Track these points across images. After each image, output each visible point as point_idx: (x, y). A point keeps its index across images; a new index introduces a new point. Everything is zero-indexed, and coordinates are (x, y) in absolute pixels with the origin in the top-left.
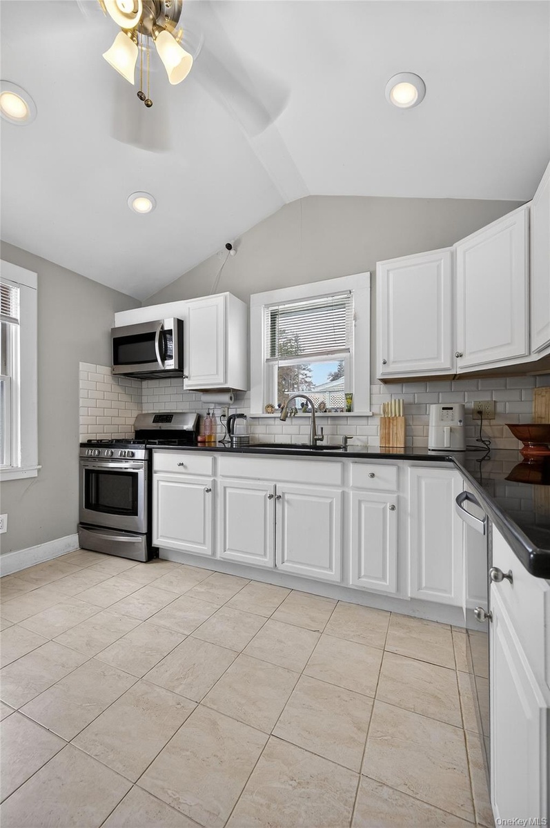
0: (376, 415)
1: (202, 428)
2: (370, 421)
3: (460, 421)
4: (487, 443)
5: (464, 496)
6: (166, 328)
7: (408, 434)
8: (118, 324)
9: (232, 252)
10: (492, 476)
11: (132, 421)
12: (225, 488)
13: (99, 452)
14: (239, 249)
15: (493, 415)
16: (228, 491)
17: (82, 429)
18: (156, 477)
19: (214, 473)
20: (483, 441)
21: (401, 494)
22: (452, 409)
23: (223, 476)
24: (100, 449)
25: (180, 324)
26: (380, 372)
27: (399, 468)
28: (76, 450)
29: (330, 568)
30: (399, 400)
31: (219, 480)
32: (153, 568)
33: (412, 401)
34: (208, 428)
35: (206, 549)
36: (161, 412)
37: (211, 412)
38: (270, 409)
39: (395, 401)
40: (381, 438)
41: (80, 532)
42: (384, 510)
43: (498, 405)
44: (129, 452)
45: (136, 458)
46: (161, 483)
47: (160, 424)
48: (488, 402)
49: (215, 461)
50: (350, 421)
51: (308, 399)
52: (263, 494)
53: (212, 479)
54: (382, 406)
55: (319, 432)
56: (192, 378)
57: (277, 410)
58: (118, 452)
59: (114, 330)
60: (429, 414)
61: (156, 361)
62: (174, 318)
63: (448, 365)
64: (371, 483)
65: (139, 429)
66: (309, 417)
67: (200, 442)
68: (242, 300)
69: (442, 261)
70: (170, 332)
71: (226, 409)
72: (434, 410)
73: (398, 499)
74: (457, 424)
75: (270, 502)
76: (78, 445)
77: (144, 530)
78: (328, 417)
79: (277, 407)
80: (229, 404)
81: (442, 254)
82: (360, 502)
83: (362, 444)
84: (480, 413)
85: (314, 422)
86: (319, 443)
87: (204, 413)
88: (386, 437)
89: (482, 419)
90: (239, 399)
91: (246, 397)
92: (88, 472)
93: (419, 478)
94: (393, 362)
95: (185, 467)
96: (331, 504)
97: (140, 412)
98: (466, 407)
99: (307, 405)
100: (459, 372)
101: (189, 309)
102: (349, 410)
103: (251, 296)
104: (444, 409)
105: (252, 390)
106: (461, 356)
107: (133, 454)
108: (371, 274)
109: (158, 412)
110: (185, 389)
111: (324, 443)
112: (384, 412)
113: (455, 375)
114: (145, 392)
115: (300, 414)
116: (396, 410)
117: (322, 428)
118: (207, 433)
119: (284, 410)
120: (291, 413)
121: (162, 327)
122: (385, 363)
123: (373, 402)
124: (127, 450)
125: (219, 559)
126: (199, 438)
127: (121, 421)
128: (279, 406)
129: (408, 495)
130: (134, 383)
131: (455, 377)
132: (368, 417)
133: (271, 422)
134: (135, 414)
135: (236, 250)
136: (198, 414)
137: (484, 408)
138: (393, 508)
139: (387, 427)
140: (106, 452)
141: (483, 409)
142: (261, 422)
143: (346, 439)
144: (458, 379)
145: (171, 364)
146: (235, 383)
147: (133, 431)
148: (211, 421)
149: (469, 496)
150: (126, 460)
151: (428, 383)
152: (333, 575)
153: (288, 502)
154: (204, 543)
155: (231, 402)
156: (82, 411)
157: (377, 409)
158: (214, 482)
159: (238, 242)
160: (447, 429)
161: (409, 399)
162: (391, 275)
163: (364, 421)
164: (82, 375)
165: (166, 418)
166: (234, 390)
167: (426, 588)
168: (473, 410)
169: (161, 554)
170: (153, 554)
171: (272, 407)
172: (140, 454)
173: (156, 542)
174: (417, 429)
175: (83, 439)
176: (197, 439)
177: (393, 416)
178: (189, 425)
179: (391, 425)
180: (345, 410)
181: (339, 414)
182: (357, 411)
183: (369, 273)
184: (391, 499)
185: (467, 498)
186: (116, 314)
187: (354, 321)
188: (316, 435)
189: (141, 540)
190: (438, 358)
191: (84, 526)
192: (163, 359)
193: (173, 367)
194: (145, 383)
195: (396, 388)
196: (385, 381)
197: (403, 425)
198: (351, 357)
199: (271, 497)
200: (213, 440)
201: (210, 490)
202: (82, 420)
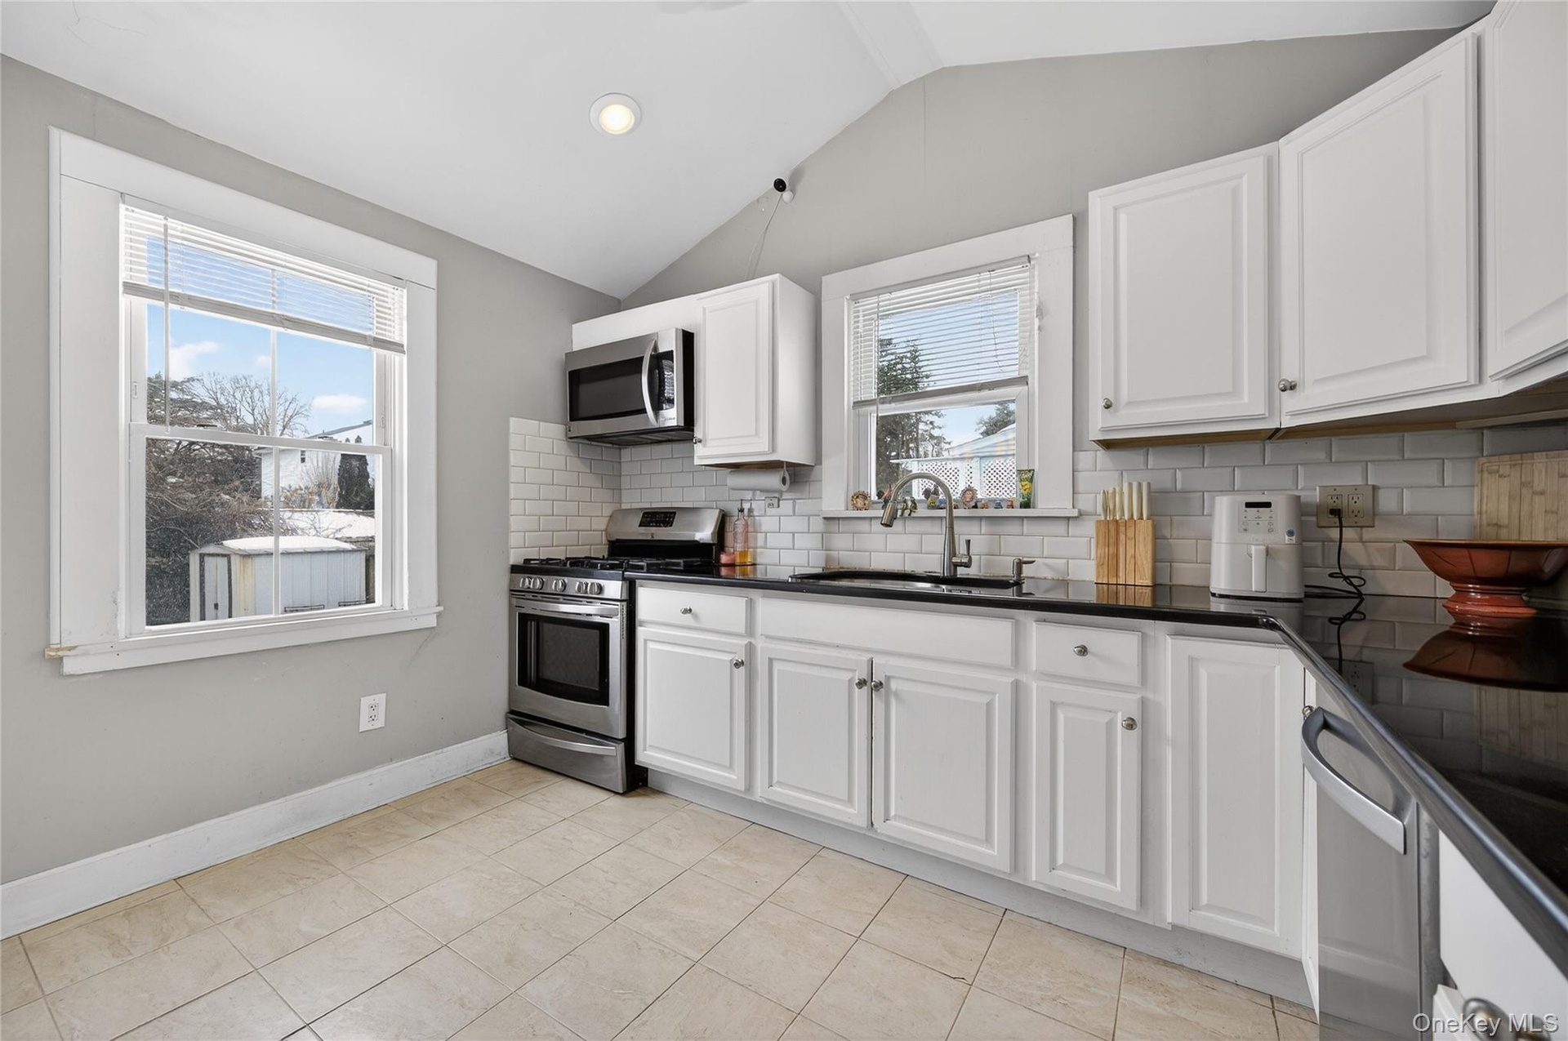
0: (1088, 514)
1: (729, 537)
2: (1074, 528)
3: (1290, 533)
4: (1356, 582)
5: (1319, 721)
6: (662, 349)
7: (1160, 557)
8: (577, 346)
9: (786, 195)
10: (1367, 655)
11: (601, 524)
12: (771, 660)
13: (543, 583)
14: (799, 188)
15: (1370, 517)
16: (777, 666)
17: (515, 539)
18: (641, 633)
19: (750, 630)
20: (1346, 578)
21: (1150, 695)
22: (1268, 505)
23: (768, 637)
24: (545, 578)
25: (688, 339)
26: (1098, 424)
27: (1144, 637)
28: (503, 580)
29: (988, 839)
30: (1140, 485)
31: (760, 644)
32: (636, 807)
33: (1168, 485)
34: (740, 538)
35: (733, 778)
36: (654, 506)
37: (746, 506)
38: (860, 502)
39: (1130, 485)
40: (1100, 565)
41: (511, 728)
42: (1110, 726)
43: (1382, 494)
44: (592, 584)
45: (605, 596)
46: (651, 645)
47: (653, 530)
48: (1356, 488)
49: (751, 606)
50: (1027, 527)
51: (939, 483)
52: (847, 676)
53: (745, 641)
54: (1100, 498)
55: (961, 549)
56: (710, 443)
57: (874, 503)
58: (574, 584)
59: (571, 356)
60: (1211, 515)
61: (644, 411)
62: (677, 329)
63: (1260, 409)
64: (1078, 666)
65: (614, 539)
66: (941, 518)
67: (726, 565)
68: (804, 288)
69: (1245, 178)
70: (669, 355)
71: (776, 500)
72: (1224, 510)
73: (1144, 702)
74: (1282, 539)
75: (861, 695)
76: (507, 570)
77: (621, 733)
78: (981, 518)
79: (874, 497)
80: (781, 492)
81: (1247, 165)
82: (1054, 706)
83: (1056, 577)
84: (1336, 512)
85: (951, 527)
86: (961, 572)
87: (733, 508)
88: (1110, 562)
89: (1341, 527)
90: (798, 482)
91: (813, 476)
92: (524, 619)
93: (1192, 661)
94: (1129, 403)
95: (696, 616)
96: (989, 706)
97: (616, 507)
98: (1302, 499)
99: (936, 493)
100: (1288, 423)
101: (704, 309)
102: (1026, 505)
103: (823, 278)
104: (1249, 505)
105: (826, 463)
106: (1293, 387)
107: (601, 589)
108: (1074, 219)
109: (648, 506)
110: (695, 464)
111: (972, 572)
112: (1106, 509)
113: (1278, 430)
114: (626, 469)
115: (922, 511)
116: (1131, 504)
117: (968, 542)
118: (739, 547)
119: (890, 504)
120: (903, 510)
121: (655, 348)
122: (1108, 406)
123: (1081, 487)
124: (590, 581)
125: (759, 800)
126: (724, 559)
127: (583, 523)
128: (880, 495)
129: (1167, 698)
130: (607, 452)
131: (1275, 434)
132: (1068, 518)
133: (865, 526)
134: (607, 512)
135: (793, 191)
136: (721, 510)
137: (1345, 502)
138: (1131, 725)
139: (1112, 540)
140: (555, 583)
141: (1343, 503)
142: (843, 526)
143: (1020, 564)
144: (1282, 437)
145: (672, 416)
146: (792, 450)
147: (604, 540)
148: (746, 525)
149: (1331, 721)
150: (590, 600)
151: (1207, 448)
152: (995, 856)
153: (897, 695)
154: (731, 767)
155: (784, 488)
156: (515, 507)
157: (1090, 502)
158: (750, 648)
159: (797, 174)
160: (1256, 551)
161: (1163, 480)
162: (1123, 217)
163: (1059, 528)
164: (515, 441)
165: (661, 517)
166: (790, 465)
167: (1209, 907)
168: (1319, 507)
169: (652, 781)
170: (637, 780)
171: (865, 497)
172: (614, 588)
173: (643, 757)
174: (1183, 547)
175: (516, 558)
176: (718, 559)
177: (1126, 517)
178: (705, 533)
179: (1122, 537)
180: (1017, 504)
181: (1005, 512)
182: (1044, 506)
183: (1071, 215)
184: (1128, 705)
185: (1326, 726)
186: (575, 326)
187: (1036, 321)
188: (955, 555)
189: (615, 751)
190: (1235, 392)
191: (518, 717)
192: (657, 408)
193: (674, 423)
194: (627, 453)
195: (1134, 458)
196: (1108, 445)
197: (1149, 538)
198: (1029, 395)
199: (862, 683)
200: (749, 560)
201: (742, 663)
202: (515, 523)
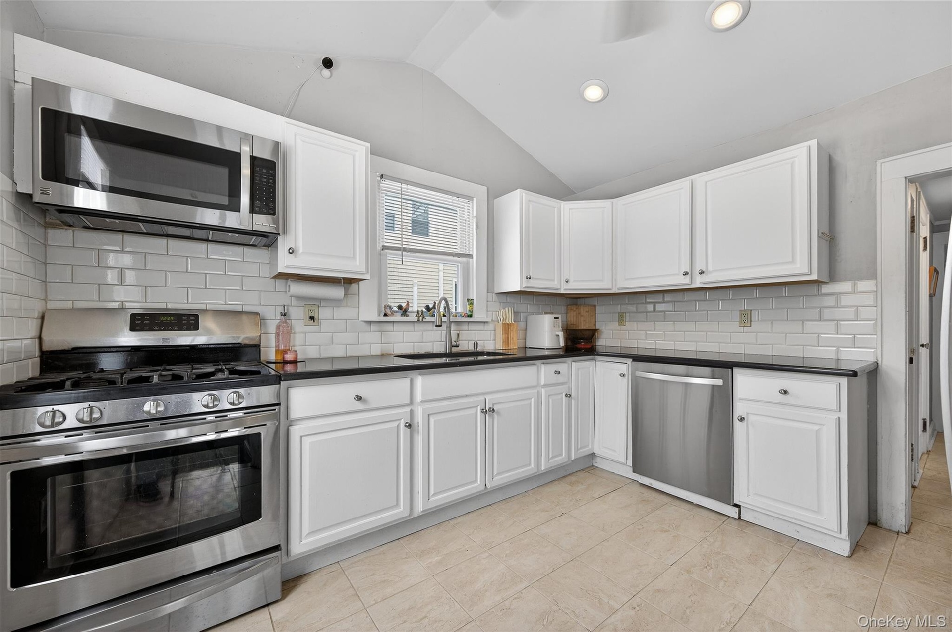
2: (487, 327)
9: (326, 72)
12: (429, 416)
14: (335, 74)
16: (433, 419)
18: (295, 431)
19: (411, 400)
22: (558, 318)
38: (388, 311)
46: (309, 439)
47: (165, 334)
50: (471, 327)
53: (409, 409)
55: (454, 338)
57: (397, 312)
71: (315, 307)
79: (396, 309)
82: (549, 396)
85: (450, 327)
86: (454, 350)
88: (506, 341)
102: (471, 316)
104: (555, 318)
105: (361, 283)
106: (568, 282)
111: (459, 350)
112: (503, 318)
122: (529, 278)
123: (489, 308)
132: (485, 322)
133: (390, 327)
135: (332, 73)
138: (567, 396)
139: (507, 331)
157: (491, 315)
158: (411, 413)
160: (560, 333)
163: (481, 327)
165: (174, 319)
167: (580, 448)
177: (509, 322)
179: (509, 330)
180: (466, 316)
181: (462, 319)
182: (477, 317)
183: (486, 187)
184: (565, 389)
188: (452, 341)
197: (516, 330)
